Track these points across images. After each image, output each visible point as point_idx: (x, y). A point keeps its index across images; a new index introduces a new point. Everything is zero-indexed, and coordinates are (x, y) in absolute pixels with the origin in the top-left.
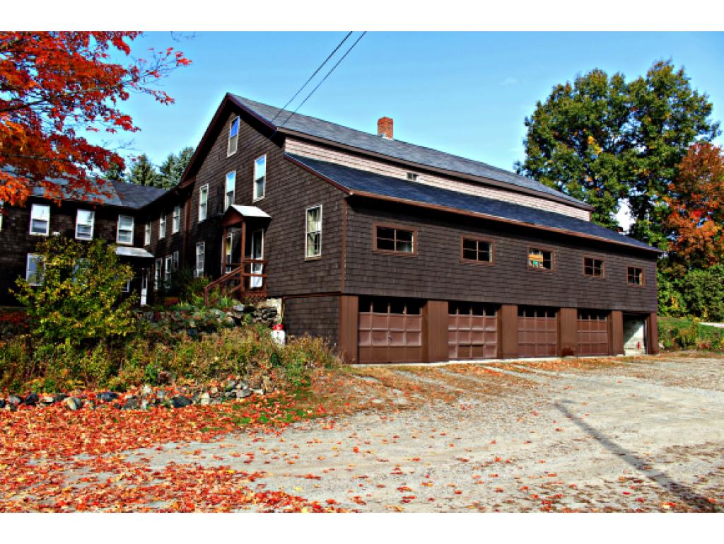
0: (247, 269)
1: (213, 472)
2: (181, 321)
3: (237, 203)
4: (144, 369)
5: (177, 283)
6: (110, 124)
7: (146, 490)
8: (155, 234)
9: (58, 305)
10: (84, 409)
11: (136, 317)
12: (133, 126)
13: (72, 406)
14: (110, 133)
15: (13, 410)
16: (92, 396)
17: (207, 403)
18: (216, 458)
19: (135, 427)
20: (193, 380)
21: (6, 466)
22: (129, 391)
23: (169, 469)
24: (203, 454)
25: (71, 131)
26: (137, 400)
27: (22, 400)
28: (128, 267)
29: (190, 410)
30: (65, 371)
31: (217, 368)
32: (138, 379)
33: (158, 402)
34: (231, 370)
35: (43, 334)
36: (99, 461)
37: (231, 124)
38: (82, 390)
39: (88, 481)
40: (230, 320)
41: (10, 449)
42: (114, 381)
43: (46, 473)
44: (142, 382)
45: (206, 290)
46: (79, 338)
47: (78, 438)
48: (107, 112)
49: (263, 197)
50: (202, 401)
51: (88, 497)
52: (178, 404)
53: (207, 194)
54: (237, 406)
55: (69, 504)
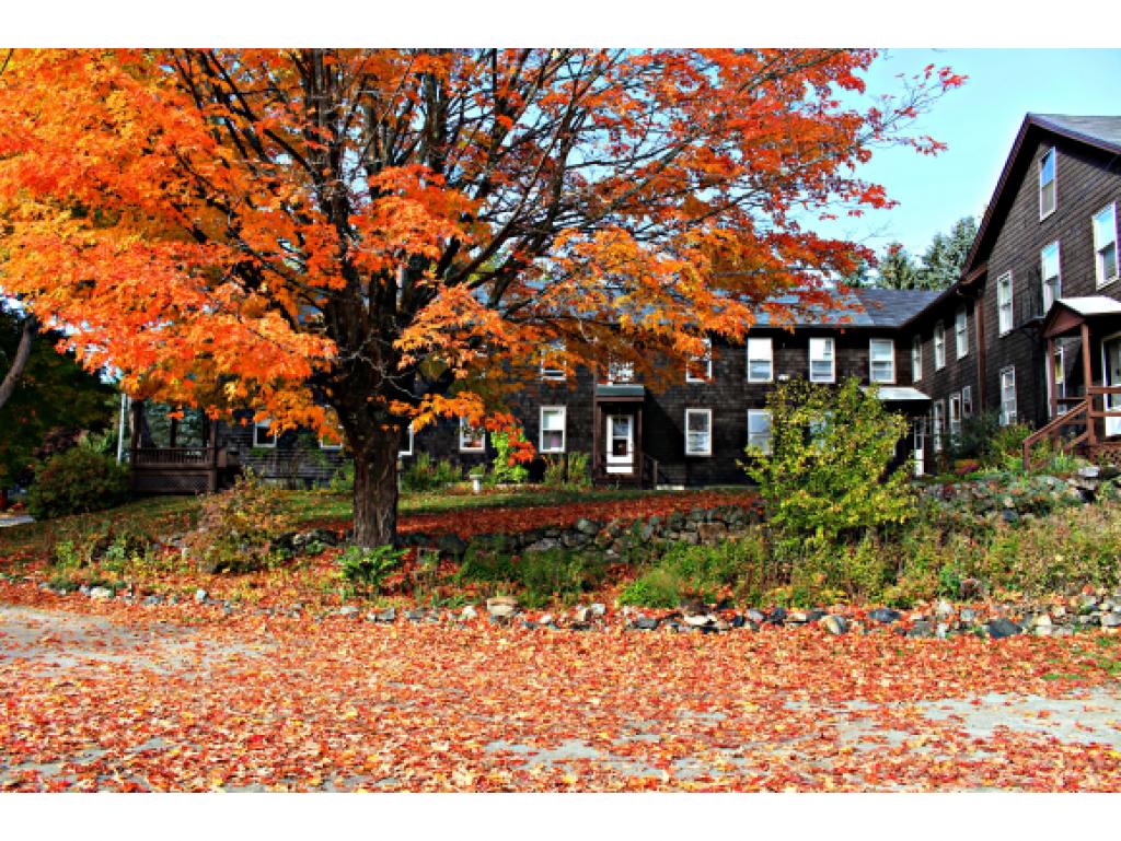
0: (1097, 404)
1: (1080, 751)
2: (988, 497)
3: (1065, 294)
4: (937, 573)
5: (973, 436)
6: (853, 203)
7: (967, 766)
8: (928, 363)
9: (803, 480)
10: (850, 634)
11: (917, 494)
12: (887, 200)
13: (834, 628)
14: (854, 217)
15: (755, 630)
16: (862, 614)
17: (1048, 632)
18: (1080, 727)
19: (932, 665)
20: (1020, 594)
21: (757, 707)
22: (916, 609)
23: (998, 736)
24: (1054, 718)
25: (794, 225)
26: (930, 622)
27: (766, 616)
28: (900, 417)
29: (1019, 643)
30: (818, 577)
31: (1060, 574)
32: (929, 591)
33: (963, 627)
34: (1086, 578)
35: (784, 522)
36: (886, 713)
37: (1040, 164)
38: (846, 604)
39: (873, 740)
40: (1074, 493)
41: (758, 684)
42: (891, 592)
43: (812, 723)
44: (936, 595)
45: (1027, 445)
46: (835, 528)
47: (848, 676)
48: (843, 186)
49: (1116, 278)
50: (1038, 629)
51: (878, 765)
52: (997, 632)
53: (1010, 288)
54: (1104, 640)
55: (852, 771)
